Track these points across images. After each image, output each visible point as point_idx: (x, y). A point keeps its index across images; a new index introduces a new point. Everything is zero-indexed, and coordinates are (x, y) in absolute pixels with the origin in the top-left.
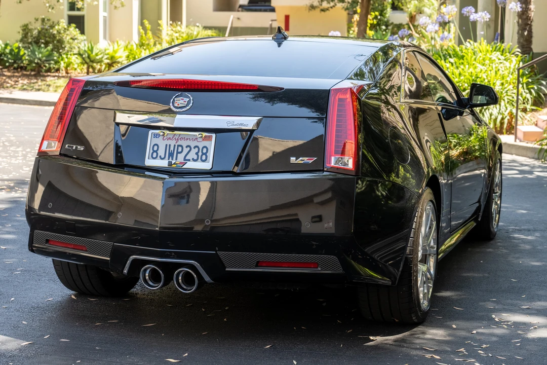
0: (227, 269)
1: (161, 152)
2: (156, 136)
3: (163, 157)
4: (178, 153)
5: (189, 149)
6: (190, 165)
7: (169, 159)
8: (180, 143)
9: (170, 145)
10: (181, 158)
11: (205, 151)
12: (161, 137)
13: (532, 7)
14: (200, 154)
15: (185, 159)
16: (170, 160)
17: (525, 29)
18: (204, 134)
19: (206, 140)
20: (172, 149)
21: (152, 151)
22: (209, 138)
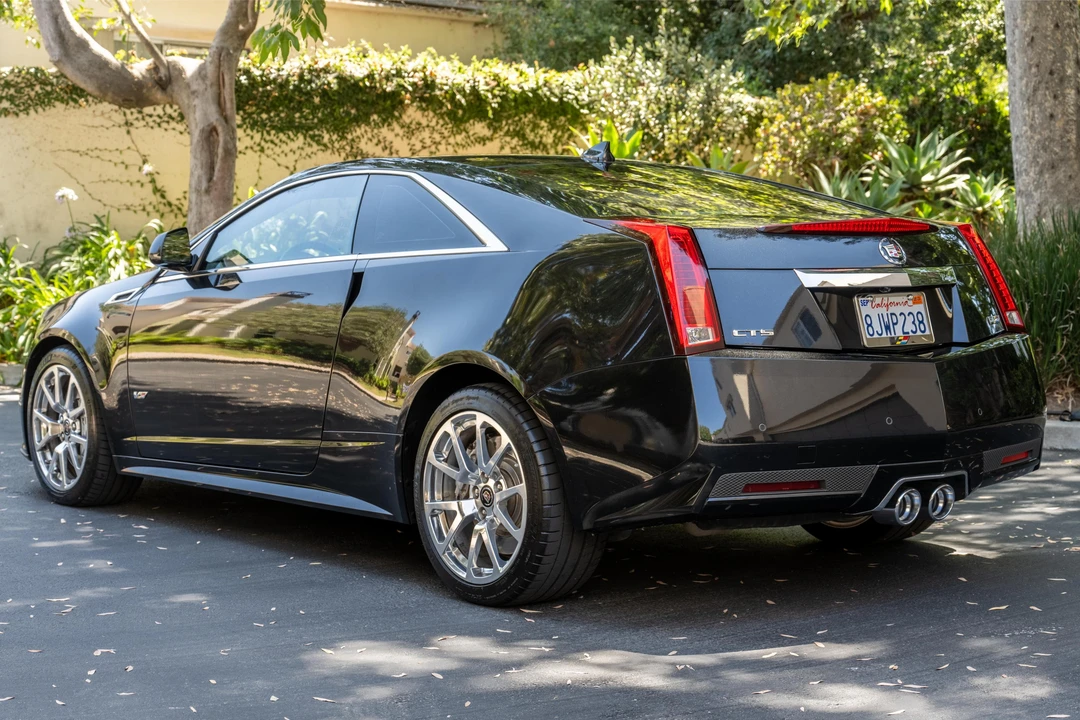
1: (876, 326)
4: (894, 324)
5: (903, 317)
9: (882, 315)
14: (917, 323)
15: (904, 332)
16: (890, 335)
18: (914, 295)
19: (917, 303)
20: (886, 320)
21: (866, 326)
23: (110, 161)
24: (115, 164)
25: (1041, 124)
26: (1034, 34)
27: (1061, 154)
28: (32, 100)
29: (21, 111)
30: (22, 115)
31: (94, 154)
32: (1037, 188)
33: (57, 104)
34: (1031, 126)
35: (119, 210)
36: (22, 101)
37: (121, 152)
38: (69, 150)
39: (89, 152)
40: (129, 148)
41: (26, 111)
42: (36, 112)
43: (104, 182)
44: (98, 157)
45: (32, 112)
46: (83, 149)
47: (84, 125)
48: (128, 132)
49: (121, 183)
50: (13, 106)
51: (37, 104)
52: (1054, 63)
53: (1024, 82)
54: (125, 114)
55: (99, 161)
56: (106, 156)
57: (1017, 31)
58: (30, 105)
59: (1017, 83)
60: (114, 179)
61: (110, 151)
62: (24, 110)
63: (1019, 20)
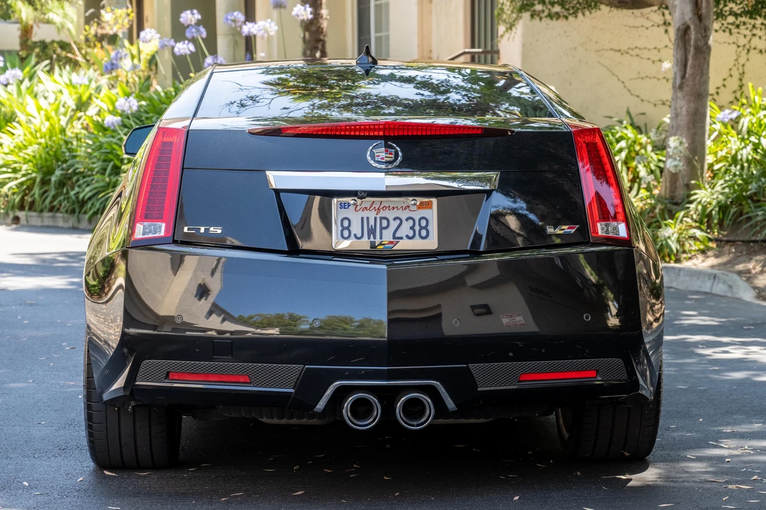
0: (479, 389)
1: (356, 229)
2: (344, 206)
3: (359, 235)
4: (382, 228)
5: (398, 221)
6: (405, 245)
7: (369, 238)
8: (382, 214)
9: (368, 218)
10: (388, 236)
11: (423, 223)
12: (352, 208)
13: (324, 12)
14: (417, 228)
15: (394, 237)
16: (372, 239)
17: (316, 48)
18: (419, 200)
19: (423, 208)
20: (372, 223)
21: (340, 228)
22: (429, 205)
23: (649, 59)
24: (653, 62)
28: (580, 4)
29: (570, 14)
30: (571, 18)
31: (634, 53)
33: (603, 7)
35: (655, 105)
36: (572, 5)
37: (659, 50)
38: (611, 49)
39: (630, 51)
40: (666, 46)
41: (575, 14)
42: (584, 14)
43: (643, 78)
44: (637, 55)
45: (580, 15)
46: (624, 48)
47: (625, 26)
48: (666, 31)
49: (658, 79)
50: (563, 10)
51: (584, 8)
54: (663, 15)
55: (638, 58)
56: (646, 54)
58: (578, 9)
60: (652, 76)
61: (649, 50)
62: (574, 13)
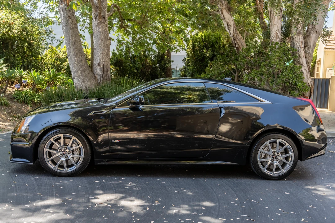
25: (80, 62)
26: (75, 42)
27: (85, 68)
32: (81, 75)
34: (77, 62)
52: (80, 49)
53: (74, 52)
57: (70, 41)
59: (72, 52)
63: (71, 38)
